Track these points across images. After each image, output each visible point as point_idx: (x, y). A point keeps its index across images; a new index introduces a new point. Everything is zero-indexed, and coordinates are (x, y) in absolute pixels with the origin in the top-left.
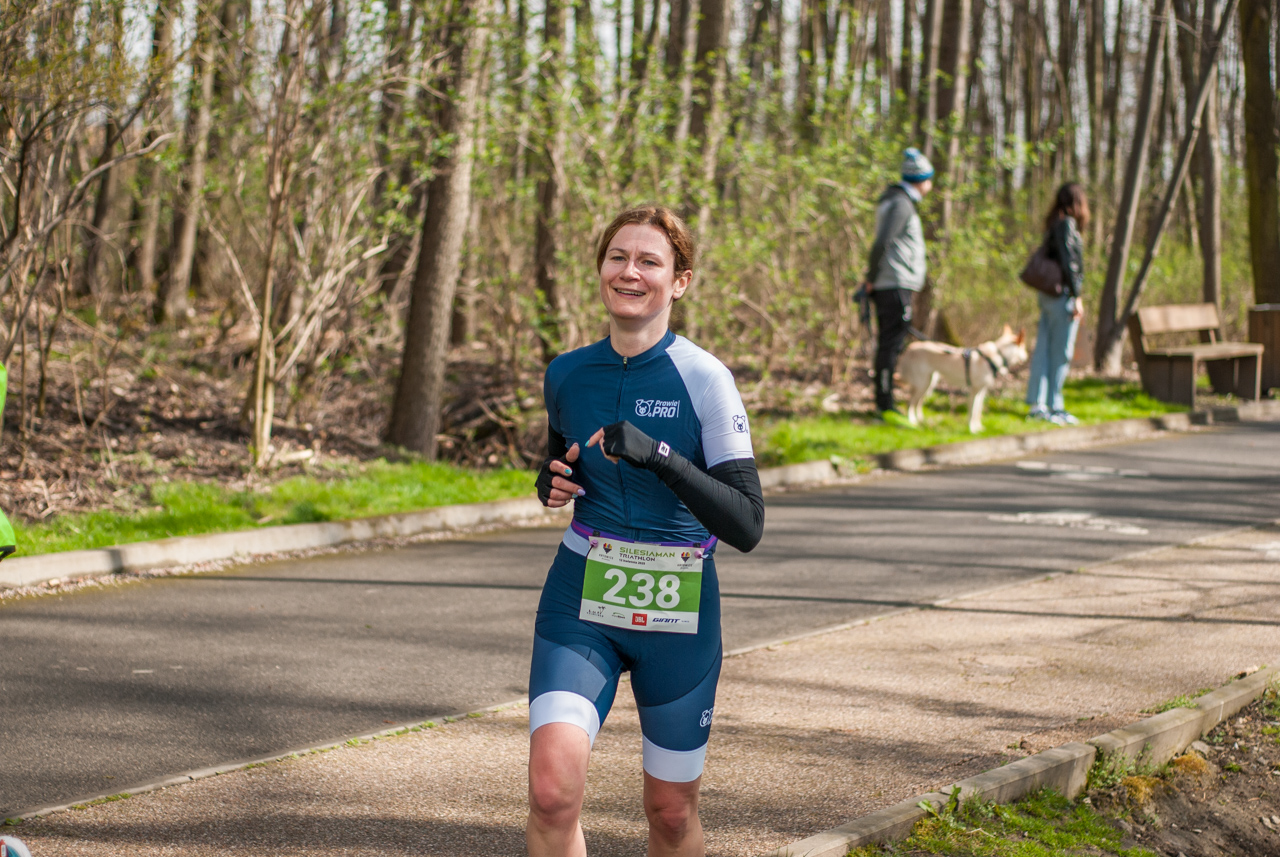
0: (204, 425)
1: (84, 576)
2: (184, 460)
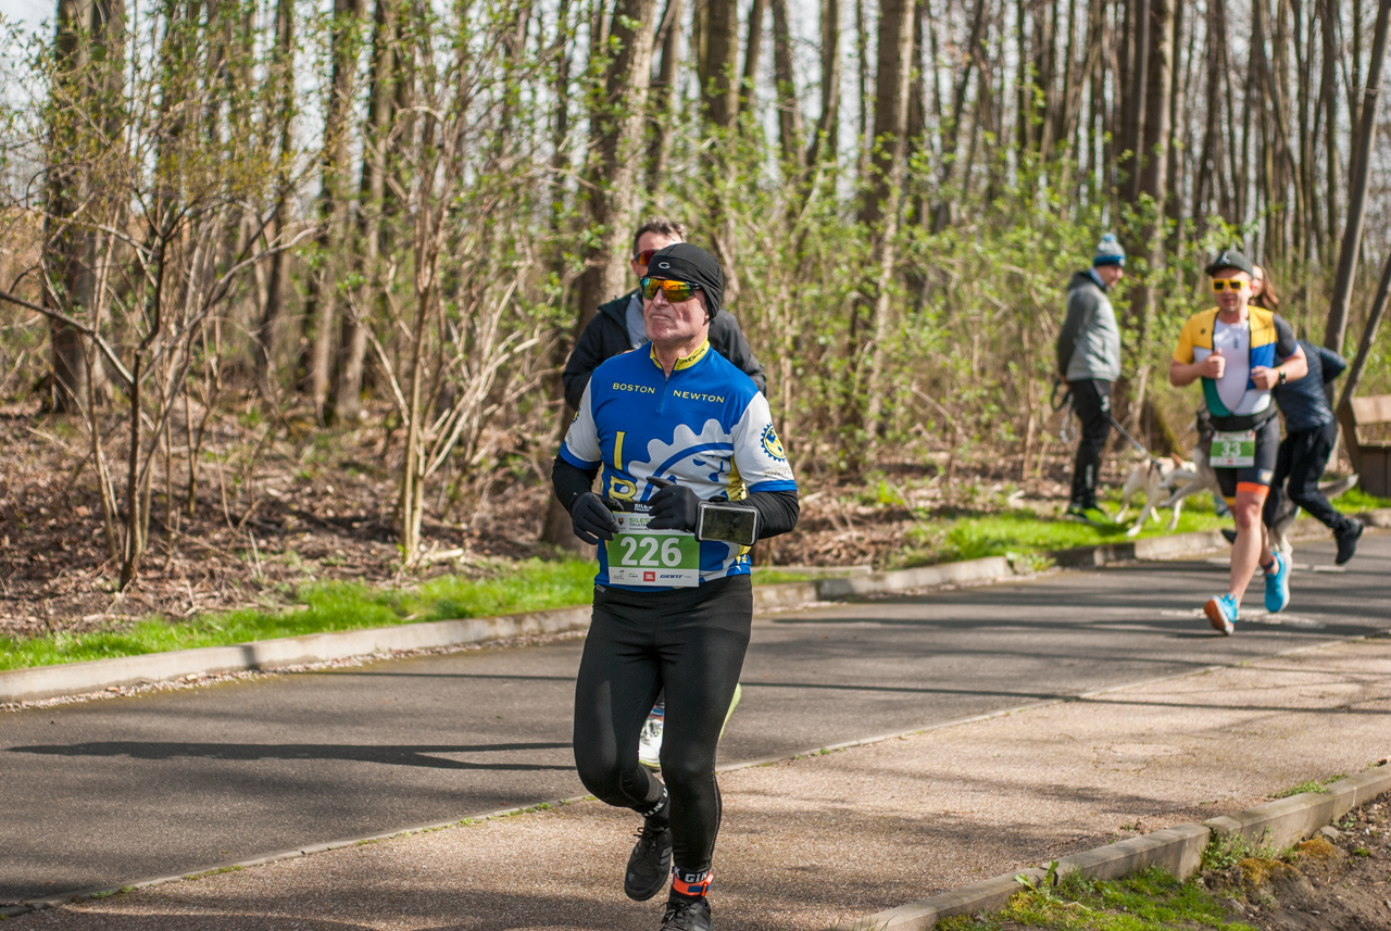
0: (356, 525)
1: (221, 671)
2: (332, 559)
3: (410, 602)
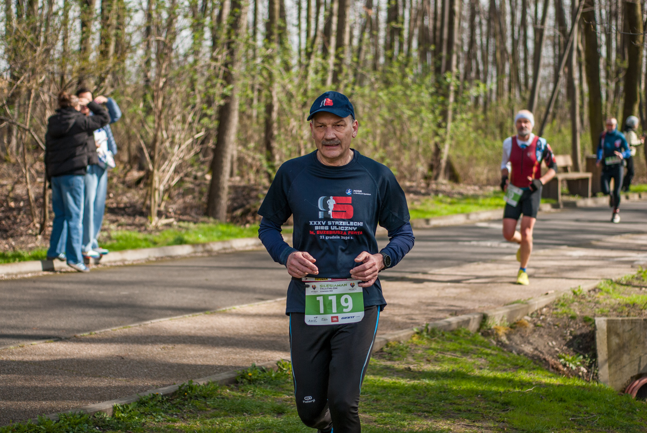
0: (127, 210)
3: (157, 239)
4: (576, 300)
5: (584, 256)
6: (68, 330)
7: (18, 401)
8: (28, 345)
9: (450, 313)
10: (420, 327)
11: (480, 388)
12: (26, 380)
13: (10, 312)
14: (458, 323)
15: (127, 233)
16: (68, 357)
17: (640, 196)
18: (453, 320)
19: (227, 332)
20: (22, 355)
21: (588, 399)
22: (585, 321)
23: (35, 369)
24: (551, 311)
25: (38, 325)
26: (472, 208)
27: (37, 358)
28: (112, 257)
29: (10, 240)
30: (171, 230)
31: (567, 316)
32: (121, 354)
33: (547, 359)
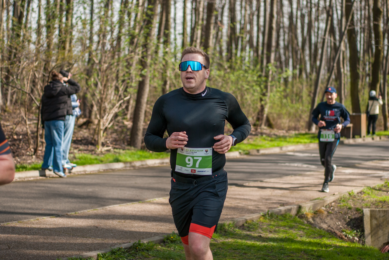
0: (83, 141)
2: (80, 149)
3: (102, 159)
4: (351, 198)
5: (352, 173)
6: (62, 211)
7: (43, 250)
8: (41, 219)
9: (280, 204)
10: (264, 212)
11: (302, 248)
12: (44, 239)
13: (27, 200)
14: (285, 210)
15: (85, 155)
16: (65, 226)
17: (380, 138)
18: (282, 208)
19: (154, 213)
20: (39, 224)
21: (364, 254)
22: (357, 211)
23: (48, 232)
24: (337, 204)
25: (44, 208)
26: (283, 144)
27: (48, 227)
28: (78, 169)
29: (17, 158)
30: (110, 154)
31: (346, 207)
32: (95, 225)
33: (336, 232)
